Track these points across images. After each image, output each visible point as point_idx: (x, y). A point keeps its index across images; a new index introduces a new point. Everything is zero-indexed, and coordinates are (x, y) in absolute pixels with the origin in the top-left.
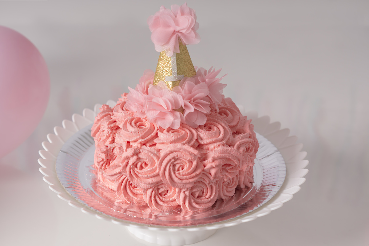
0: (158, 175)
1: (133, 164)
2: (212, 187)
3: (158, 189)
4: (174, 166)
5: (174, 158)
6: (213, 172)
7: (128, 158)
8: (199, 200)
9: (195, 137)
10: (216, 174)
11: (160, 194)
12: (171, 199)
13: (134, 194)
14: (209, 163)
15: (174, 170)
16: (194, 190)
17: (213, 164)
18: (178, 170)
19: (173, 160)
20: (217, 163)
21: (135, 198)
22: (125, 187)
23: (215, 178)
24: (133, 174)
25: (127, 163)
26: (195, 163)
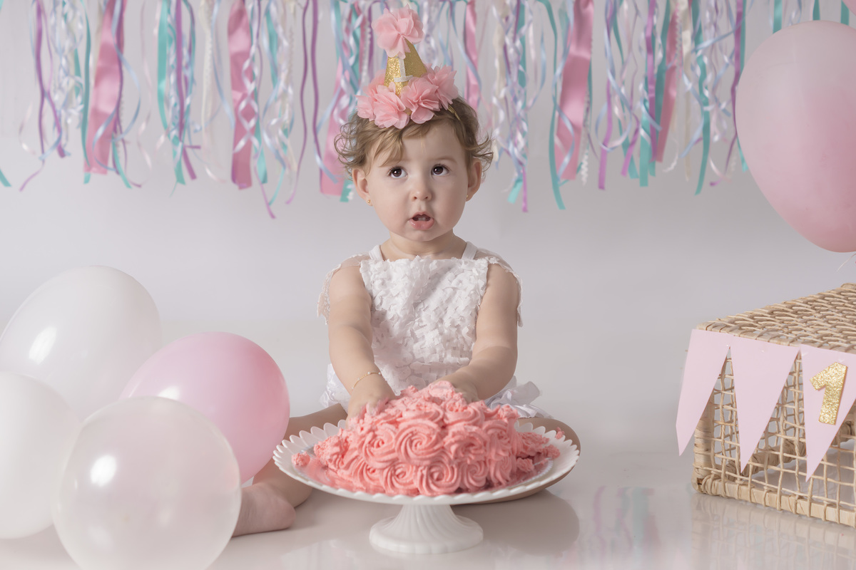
0: (393, 451)
1: (369, 443)
2: (453, 469)
3: (395, 471)
4: (412, 442)
5: (412, 432)
6: (453, 448)
7: (363, 436)
8: (439, 483)
9: (441, 417)
10: (456, 452)
11: (398, 476)
12: (408, 481)
13: (370, 479)
14: (448, 439)
15: (411, 446)
16: (433, 470)
17: (453, 440)
18: (416, 446)
19: (410, 435)
20: (457, 438)
21: (372, 483)
22: (362, 472)
23: (456, 458)
24: (368, 452)
25: (363, 442)
26: (434, 437)
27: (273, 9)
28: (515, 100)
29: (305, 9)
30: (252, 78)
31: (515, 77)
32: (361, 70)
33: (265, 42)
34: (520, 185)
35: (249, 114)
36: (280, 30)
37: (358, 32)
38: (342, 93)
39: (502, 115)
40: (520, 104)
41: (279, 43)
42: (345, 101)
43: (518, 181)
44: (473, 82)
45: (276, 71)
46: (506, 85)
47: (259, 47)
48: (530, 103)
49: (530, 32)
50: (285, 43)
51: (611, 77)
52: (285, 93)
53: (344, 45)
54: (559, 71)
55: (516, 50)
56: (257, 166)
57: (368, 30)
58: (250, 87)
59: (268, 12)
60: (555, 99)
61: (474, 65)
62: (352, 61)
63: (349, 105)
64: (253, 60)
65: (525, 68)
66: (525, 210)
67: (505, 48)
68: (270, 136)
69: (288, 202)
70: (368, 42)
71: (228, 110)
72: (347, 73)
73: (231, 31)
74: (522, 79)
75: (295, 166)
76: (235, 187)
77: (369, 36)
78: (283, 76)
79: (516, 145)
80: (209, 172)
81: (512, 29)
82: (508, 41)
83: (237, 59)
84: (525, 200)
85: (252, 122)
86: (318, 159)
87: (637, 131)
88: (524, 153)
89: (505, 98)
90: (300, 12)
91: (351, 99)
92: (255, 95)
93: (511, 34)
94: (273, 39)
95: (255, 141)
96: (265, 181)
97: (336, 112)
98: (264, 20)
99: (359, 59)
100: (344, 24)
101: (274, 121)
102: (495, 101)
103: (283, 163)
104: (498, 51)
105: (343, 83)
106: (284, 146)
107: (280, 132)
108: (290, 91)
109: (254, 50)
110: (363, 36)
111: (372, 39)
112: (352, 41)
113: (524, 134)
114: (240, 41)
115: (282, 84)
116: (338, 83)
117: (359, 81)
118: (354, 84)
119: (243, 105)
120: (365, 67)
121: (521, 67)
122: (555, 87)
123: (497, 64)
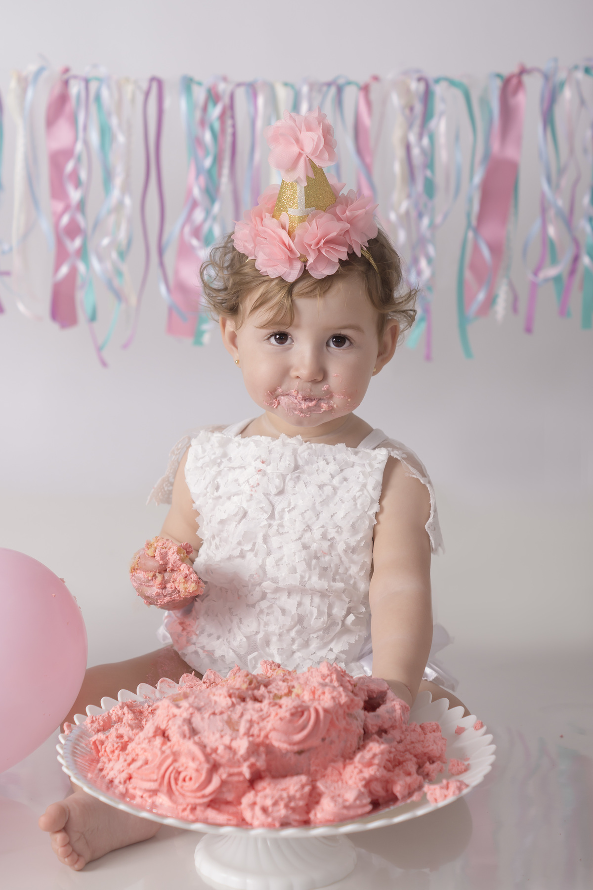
27: (105, 93)
28: (420, 216)
29: (147, 94)
30: (78, 184)
31: (420, 186)
32: (220, 175)
33: (94, 137)
34: (423, 326)
35: (73, 230)
36: (114, 121)
37: (217, 125)
38: (195, 205)
40: (426, 221)
41: (113, 138)
42: (199, 215)
43: (421, 319)
44: (366, 192)
45: (108, 176)
46: (409, 196)
47: (86, 143)
48: (439, 219)
49: (441, 126)
50: (121, 138)
51: (545, 187)
52: (120, 204)
53: (198, 142)
54: (478, 179)
55: (423, 151)
56: (85, 299)
57: (229, 122)
58: (75, 195)
59: (98, 98)
60: (469, 217)
61: (368, 169)
62: (208, 162)
63: (205, 220)
64: (79, 160)
65: (433, 171)
66: (428, 358)
67: (408, 148)
68: (101, 259)
69: (126, 346)
70: (229, 139)
71: (45, 226)
72: (202, 180)
73: (51, 121)
74: (430, 188)
75: (133, 300)
76: (54, 327)
77: (229, 130)
78: (118, 181)
79: (419, 273)
80: (21, 307)
81: (418, 122)
82: (412, 138)
83: (58, 159)
84: (428, 345)
85: (78, 242)
86: (163, 289)
87: (576, 259)
88: (430, 285)
89: (407, 213)
90: (140, 98)
91: (208, 212)
92: (81, 206)
93: (416, 129)
94: (105, 133)
95: (81, 267)
96: (93, 318)
97: (187, 230)
98: (93, 108)
99: (218, 160)
100: (198, 114)
101: (106, 241)
102: (393, 217)
103: (119, 295)
104: (400, 153)
105: (196, 192)
106: (119, 273)
107: (114, 255)
108: (128, 201)
109: (79, 147)
110: (223, 130)
111: (234, 135)
112: (208, 137)
113: (430, 261)
114: (63, 135)
115: (116, 193)
116: (190, 192)
117: (217, 189)
118: (211, 193)
119: (65, 220)
120: (226, 171)
121: (429, 173)
122: (470, 201)
123: (397, 167)
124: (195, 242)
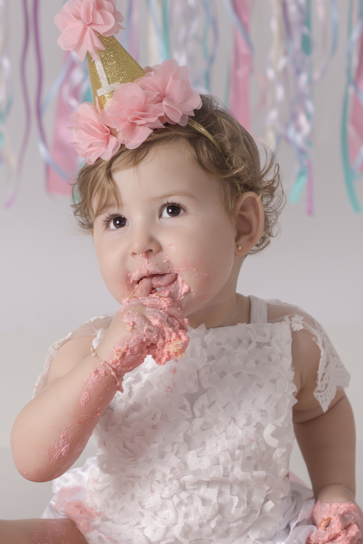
28: (298, 72)
31: (297, 43)
34: (303, 180)
38: (73, 65)
39: (280, 92)
40: (304, 78)
42: (78, 76)
43: (301, 174)
44: (243, 50)
46: (286, 53)
48: (317, 76)
54: (355, 34)
55: (300, 9)
60: (348, 70)
61: (245, 26)
63: (84, 80)
65: (309, 27)
66: (310, 212)
67: (285, 6)
69: (8, 205)
74: (307, 45)
75: (13, 160)
79: (298, 129)
84: (310, 199)
86: (42, 150)
88: (309, 140)
89: (285, 71)
91: (86, 72)
97: (66, 90)
102: (271, 74)
104: (276, 10)
113: (309, 117)
121: (305, 30)
122: (349, 57)
123: (275, 25)
124: (73, 102)
